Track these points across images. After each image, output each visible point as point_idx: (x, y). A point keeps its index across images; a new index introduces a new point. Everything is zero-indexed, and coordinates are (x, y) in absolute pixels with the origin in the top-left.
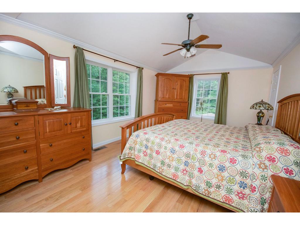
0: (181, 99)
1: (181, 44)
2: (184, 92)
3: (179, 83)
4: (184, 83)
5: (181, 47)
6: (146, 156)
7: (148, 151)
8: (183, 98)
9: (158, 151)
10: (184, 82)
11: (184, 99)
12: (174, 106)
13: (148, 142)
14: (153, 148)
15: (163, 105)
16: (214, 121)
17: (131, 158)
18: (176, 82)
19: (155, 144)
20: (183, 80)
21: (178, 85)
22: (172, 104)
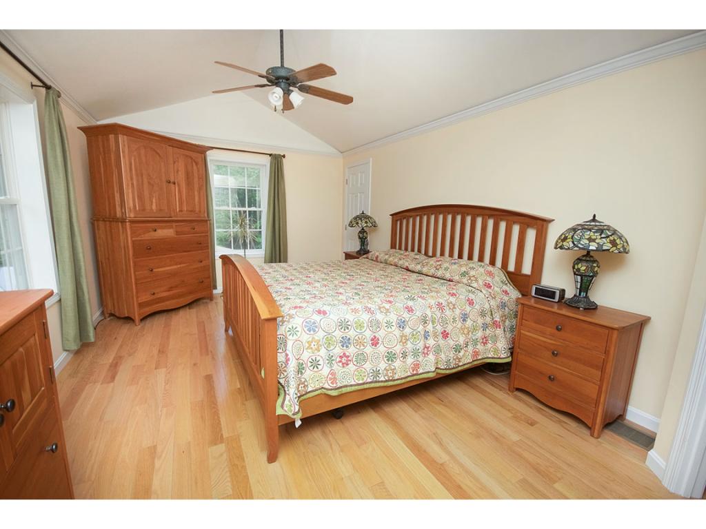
0: (191, 211)
1: (265, 74)
2: (196, 193)
3: (181, 165)
4: (195, 167)
5: (265, 81)
6: (347, 365)
7: (352, 351)
8: (197, 210)
9: (375, 337)
10: (194, 164)
11: (200, 211)
12: (177, 233)
13: (348, 328)
14: (364, 337)
15: (146, 235)
16: (263, 259)
17: (307, 393)
18: (174, 163)
19: (365, 325)
20: (192, 158)
21: (180, 173)
22: (171, 227)
